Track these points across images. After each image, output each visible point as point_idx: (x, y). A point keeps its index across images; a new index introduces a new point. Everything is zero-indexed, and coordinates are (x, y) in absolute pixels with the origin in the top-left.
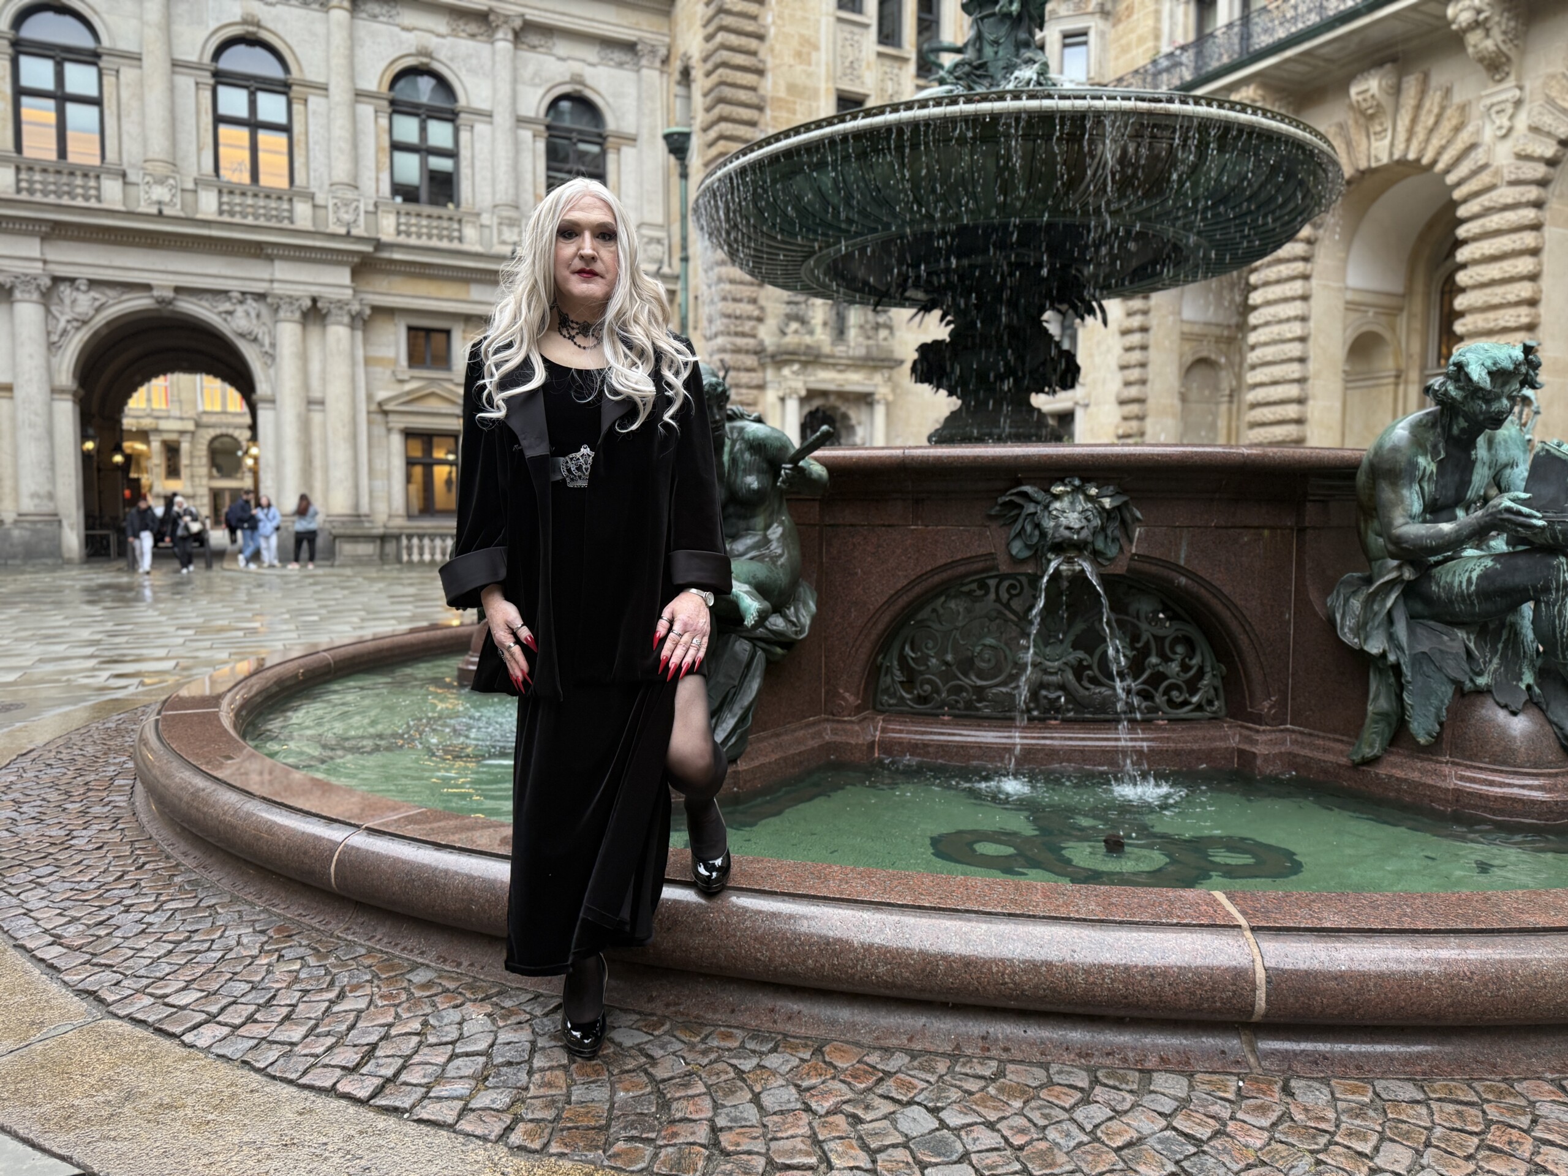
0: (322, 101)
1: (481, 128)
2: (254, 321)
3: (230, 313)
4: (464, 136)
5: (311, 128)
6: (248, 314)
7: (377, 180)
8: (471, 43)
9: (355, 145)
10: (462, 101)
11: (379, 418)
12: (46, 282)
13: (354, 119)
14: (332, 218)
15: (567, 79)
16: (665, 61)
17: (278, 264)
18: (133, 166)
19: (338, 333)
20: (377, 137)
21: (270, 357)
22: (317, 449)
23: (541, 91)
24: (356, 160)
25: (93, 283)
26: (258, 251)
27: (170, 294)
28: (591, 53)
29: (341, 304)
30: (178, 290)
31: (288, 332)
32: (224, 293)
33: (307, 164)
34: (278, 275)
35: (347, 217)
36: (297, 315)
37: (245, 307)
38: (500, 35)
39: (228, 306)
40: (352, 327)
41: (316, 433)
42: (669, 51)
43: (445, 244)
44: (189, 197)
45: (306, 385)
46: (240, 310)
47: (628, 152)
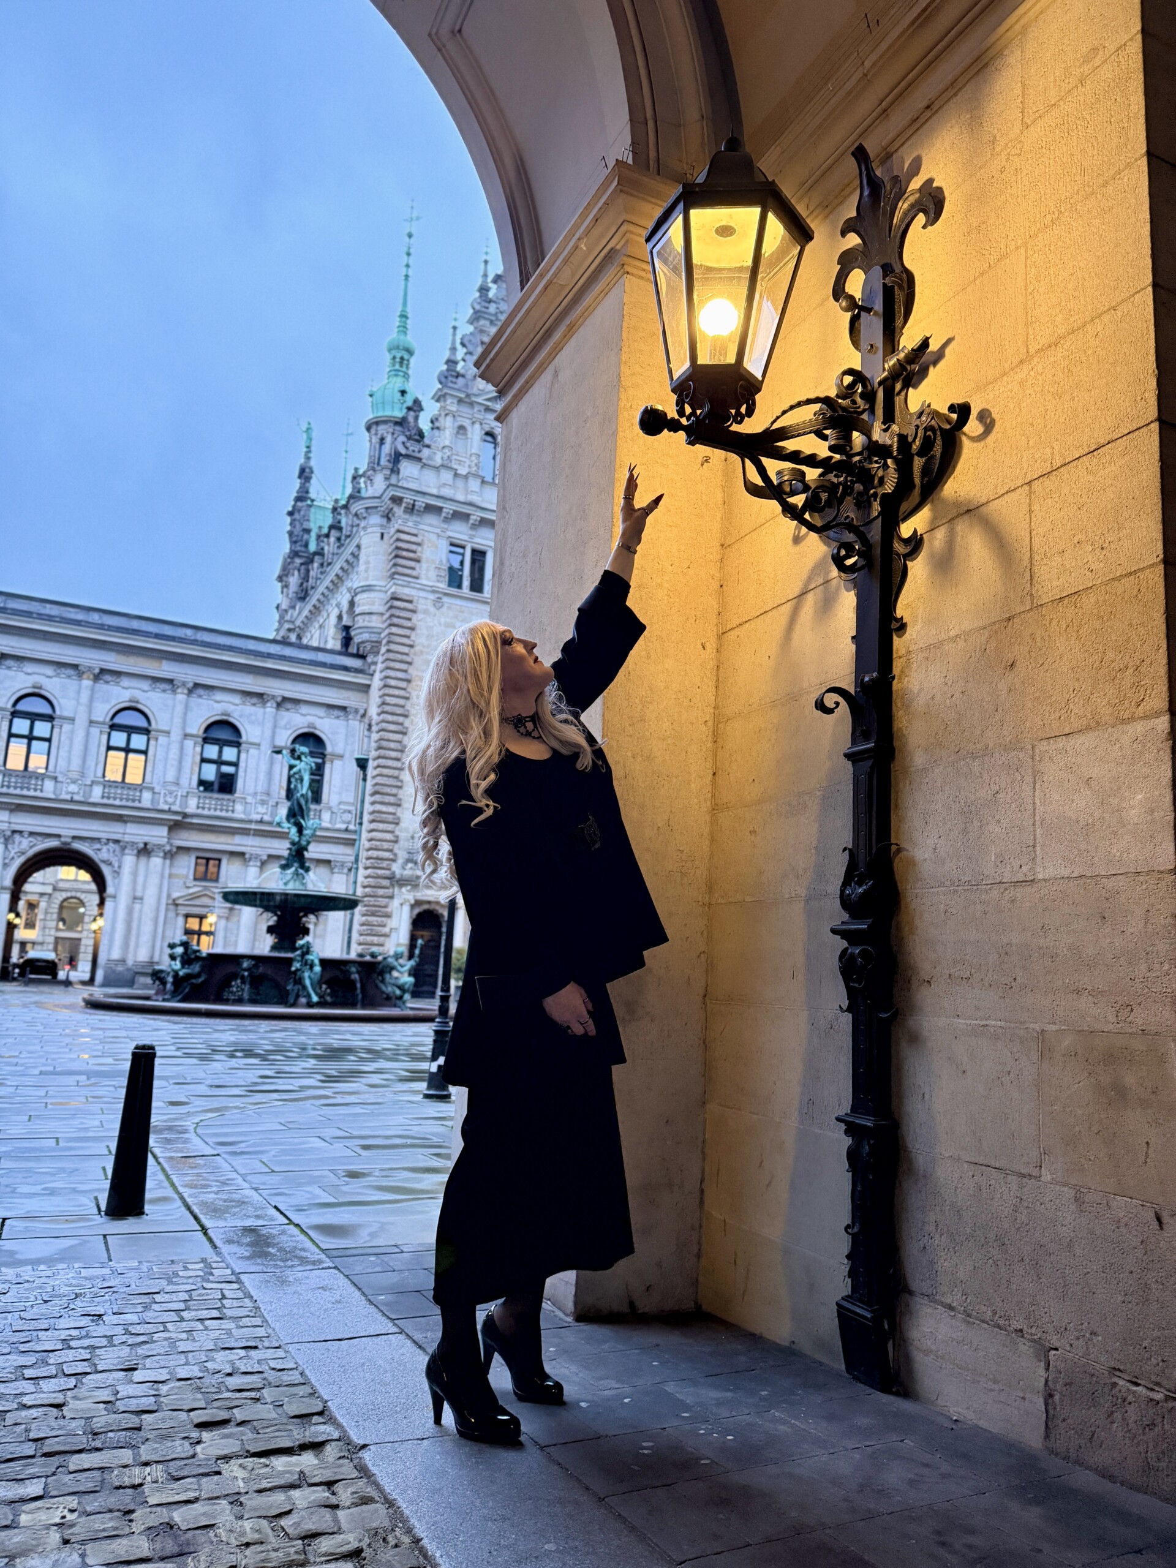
0: (166, 739)
1: (253, 751)
2: (111, 854)
3: (99, 850)
4: (243, 756)
5: (158, 753)
6: (108, 850)
7: (191, 779)
8: (253, 708)
9: (180, 761)
10: (244, 738)
11: (172, 907)
12: (8, 833)
13: (182, 748)
14: (162, 800)
15: (306, 725)
16: (363, 716)
17: (129, 825)
18: (61, 773)
19: (156, 861)
20: (194, 756)
21: (117, 873)
22: (135, 925)
23: (289, 732)
24: (180, 770)
25: (31, 834)
26: (120, 819)
27: (69, 840)
28: (321, 712)
29: (160, 846)
30: (74, 838)
31: (129, 860)
32: (98, 840)
33: (153, 772)
34: (128, 831)
35: (170, 800)
36: (135, 852)
37: (108, 847)
38: (269, 704)
39: (98, 846)
40: (165, 858)
41: (136, 915)
42: (366, 711)
43: (223, 814)
44: (88, 788)
45: (134, 889)
46: (105, 848)
47: (337, 763)
